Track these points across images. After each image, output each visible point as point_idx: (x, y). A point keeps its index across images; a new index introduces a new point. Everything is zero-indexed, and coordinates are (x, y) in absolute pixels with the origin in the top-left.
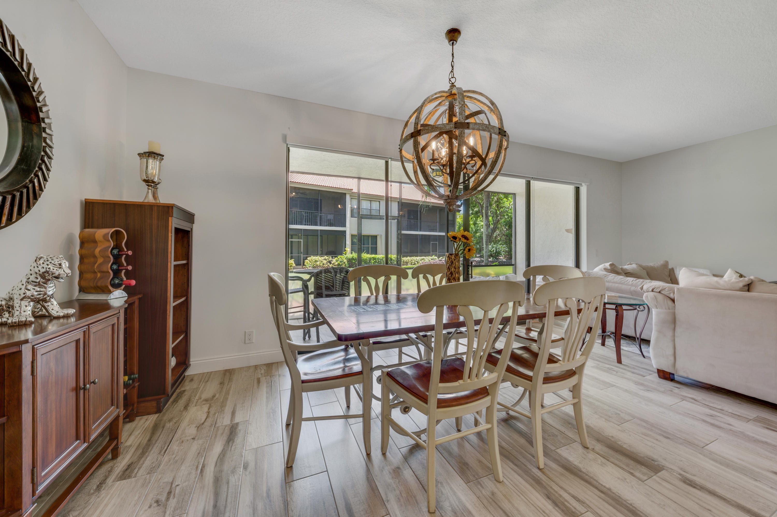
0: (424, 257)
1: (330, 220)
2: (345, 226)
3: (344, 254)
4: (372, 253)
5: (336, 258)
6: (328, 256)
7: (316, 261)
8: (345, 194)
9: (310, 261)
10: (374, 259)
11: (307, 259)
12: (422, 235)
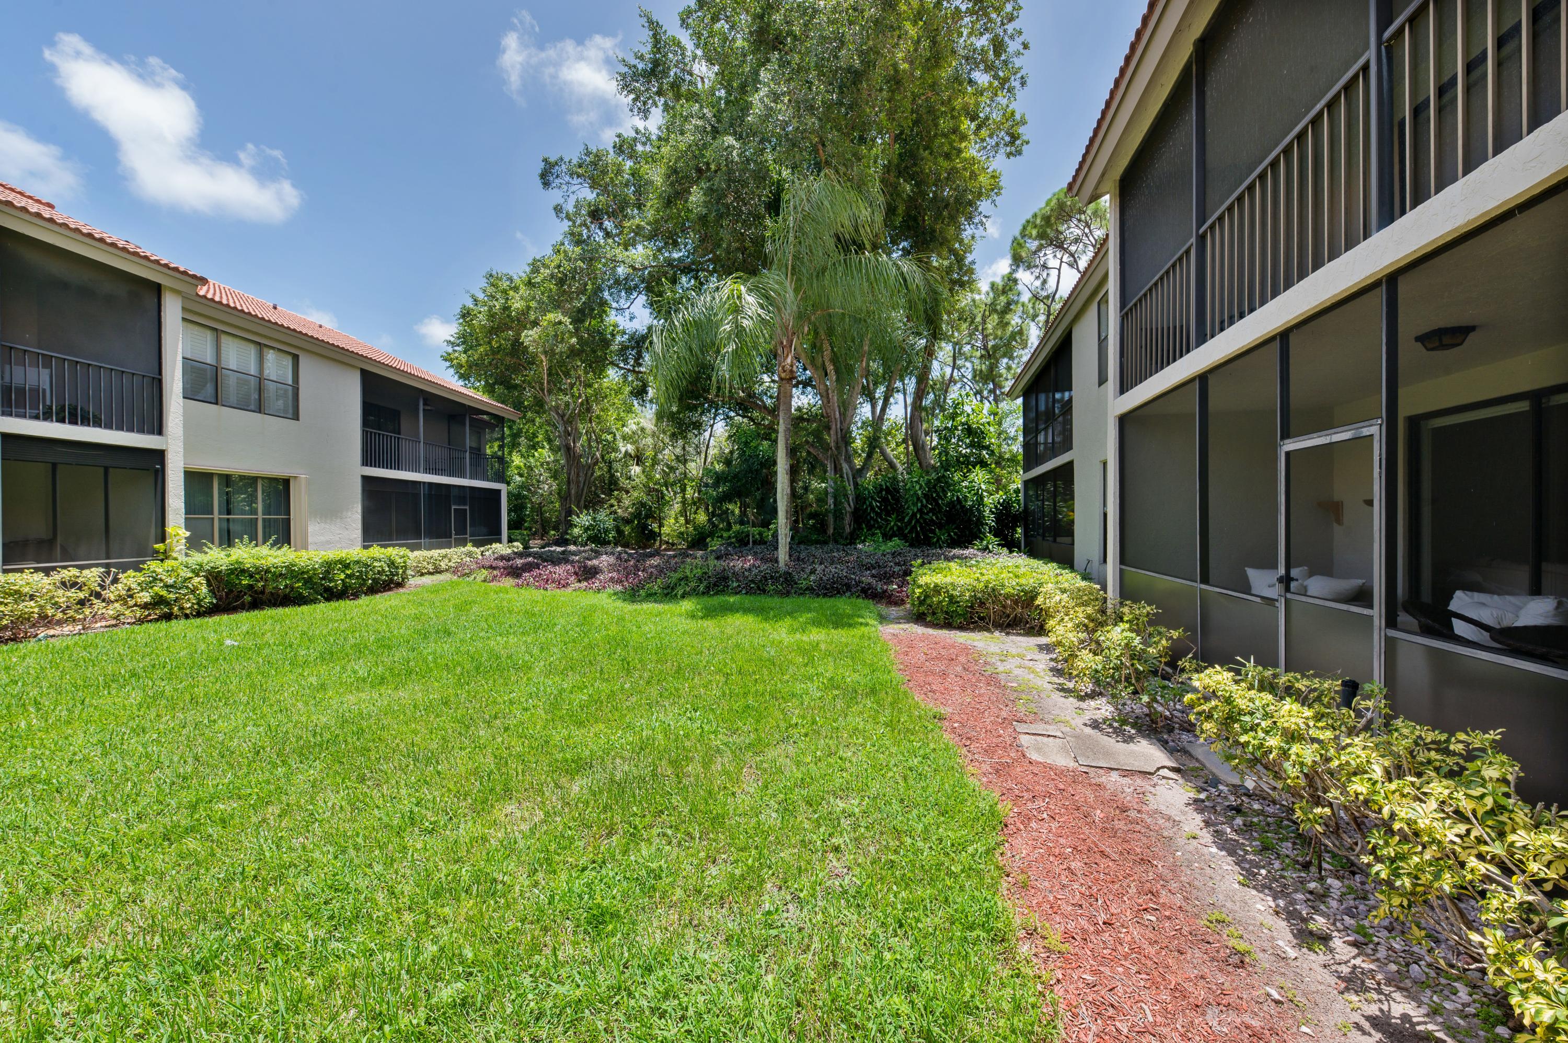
2: (159, 430)
3: (158, 551)
5: (131, 573)
8: (157, 289)
12: (430, 484)
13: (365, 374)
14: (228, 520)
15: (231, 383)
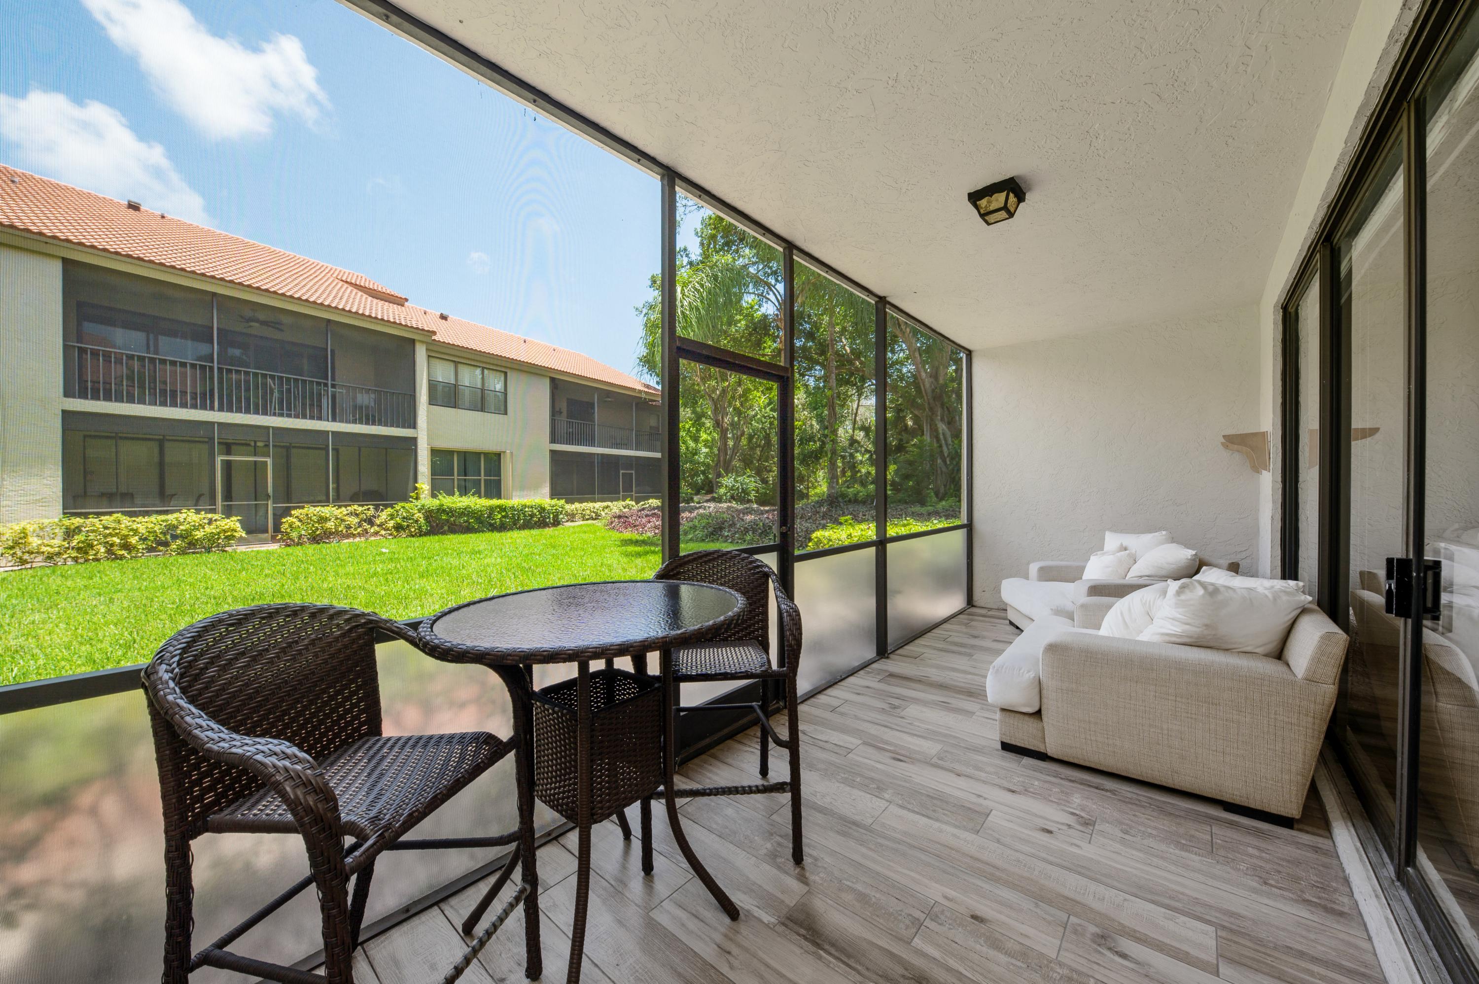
0: (609, 503)
1: (367, 407)
2: (413, 425)
3: (412, 497)
4: (489, 496)
5: (389, 509)
6: (362, 506)
7: (323, 520)
8: (413, 342)
9: (300, 521)
10: (502, 509)
11: (291, 515)
12: (602, 455)
13: (553, 380)
14: (465, 480)
15: (466, 396)
